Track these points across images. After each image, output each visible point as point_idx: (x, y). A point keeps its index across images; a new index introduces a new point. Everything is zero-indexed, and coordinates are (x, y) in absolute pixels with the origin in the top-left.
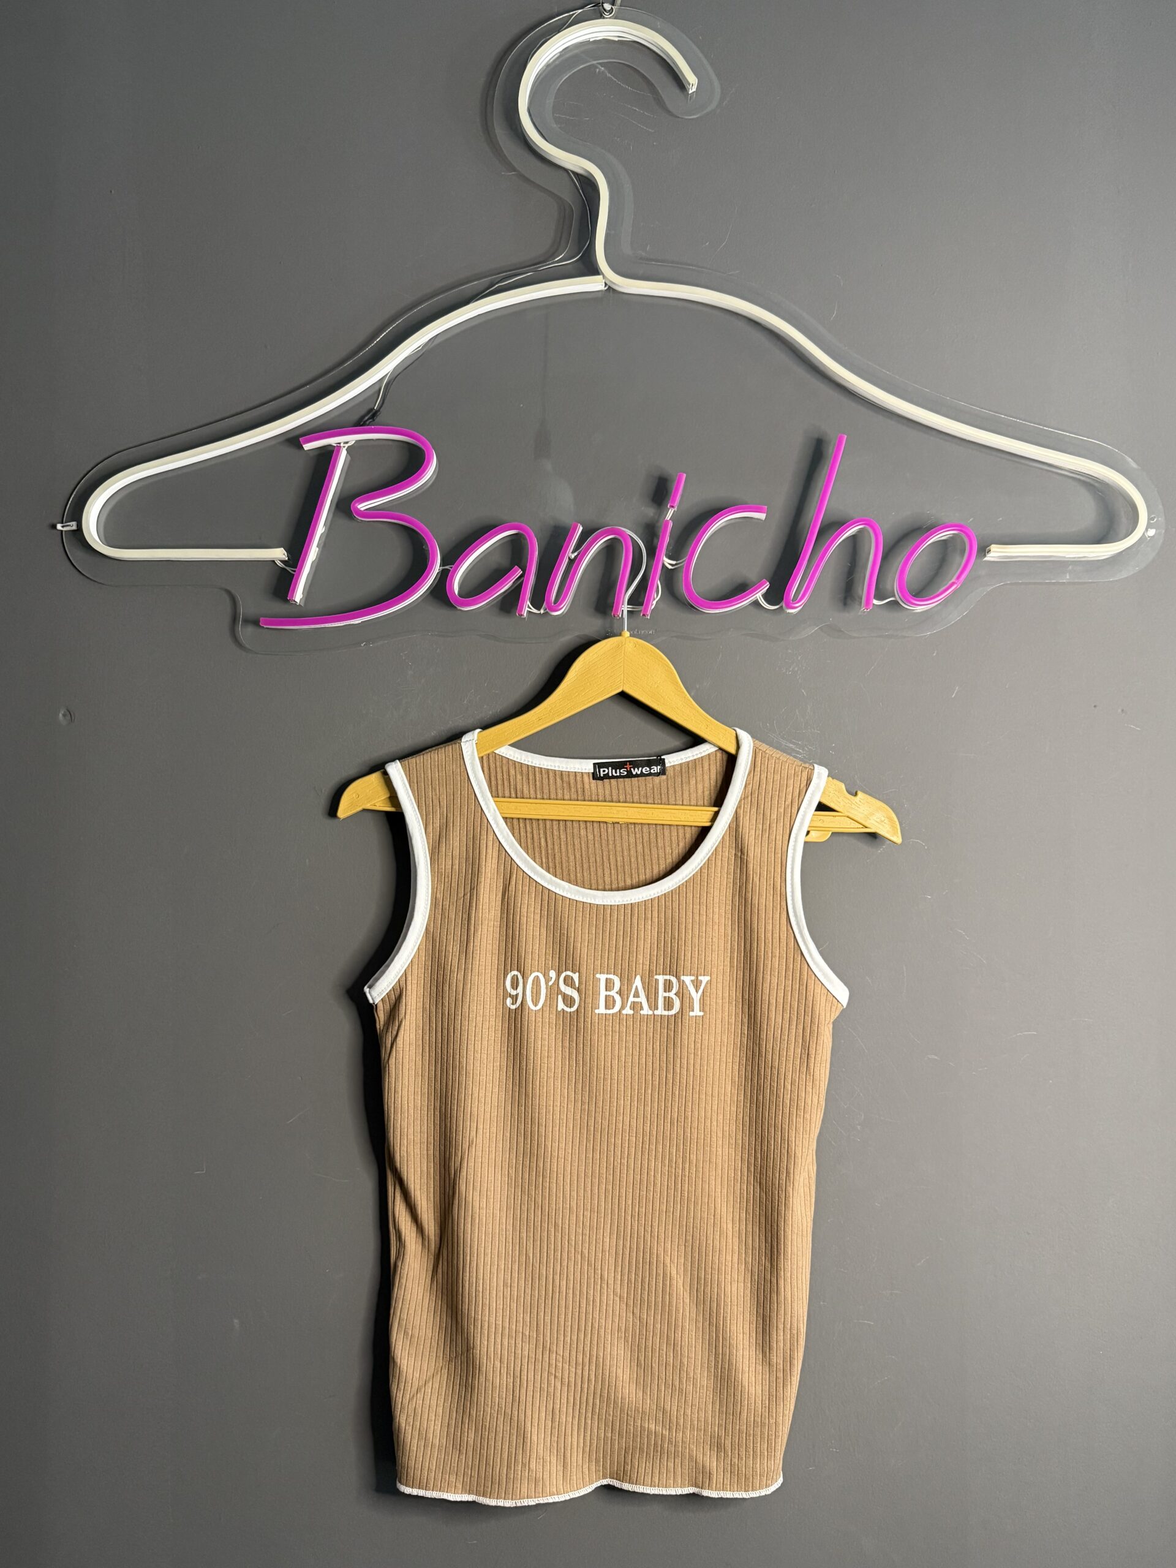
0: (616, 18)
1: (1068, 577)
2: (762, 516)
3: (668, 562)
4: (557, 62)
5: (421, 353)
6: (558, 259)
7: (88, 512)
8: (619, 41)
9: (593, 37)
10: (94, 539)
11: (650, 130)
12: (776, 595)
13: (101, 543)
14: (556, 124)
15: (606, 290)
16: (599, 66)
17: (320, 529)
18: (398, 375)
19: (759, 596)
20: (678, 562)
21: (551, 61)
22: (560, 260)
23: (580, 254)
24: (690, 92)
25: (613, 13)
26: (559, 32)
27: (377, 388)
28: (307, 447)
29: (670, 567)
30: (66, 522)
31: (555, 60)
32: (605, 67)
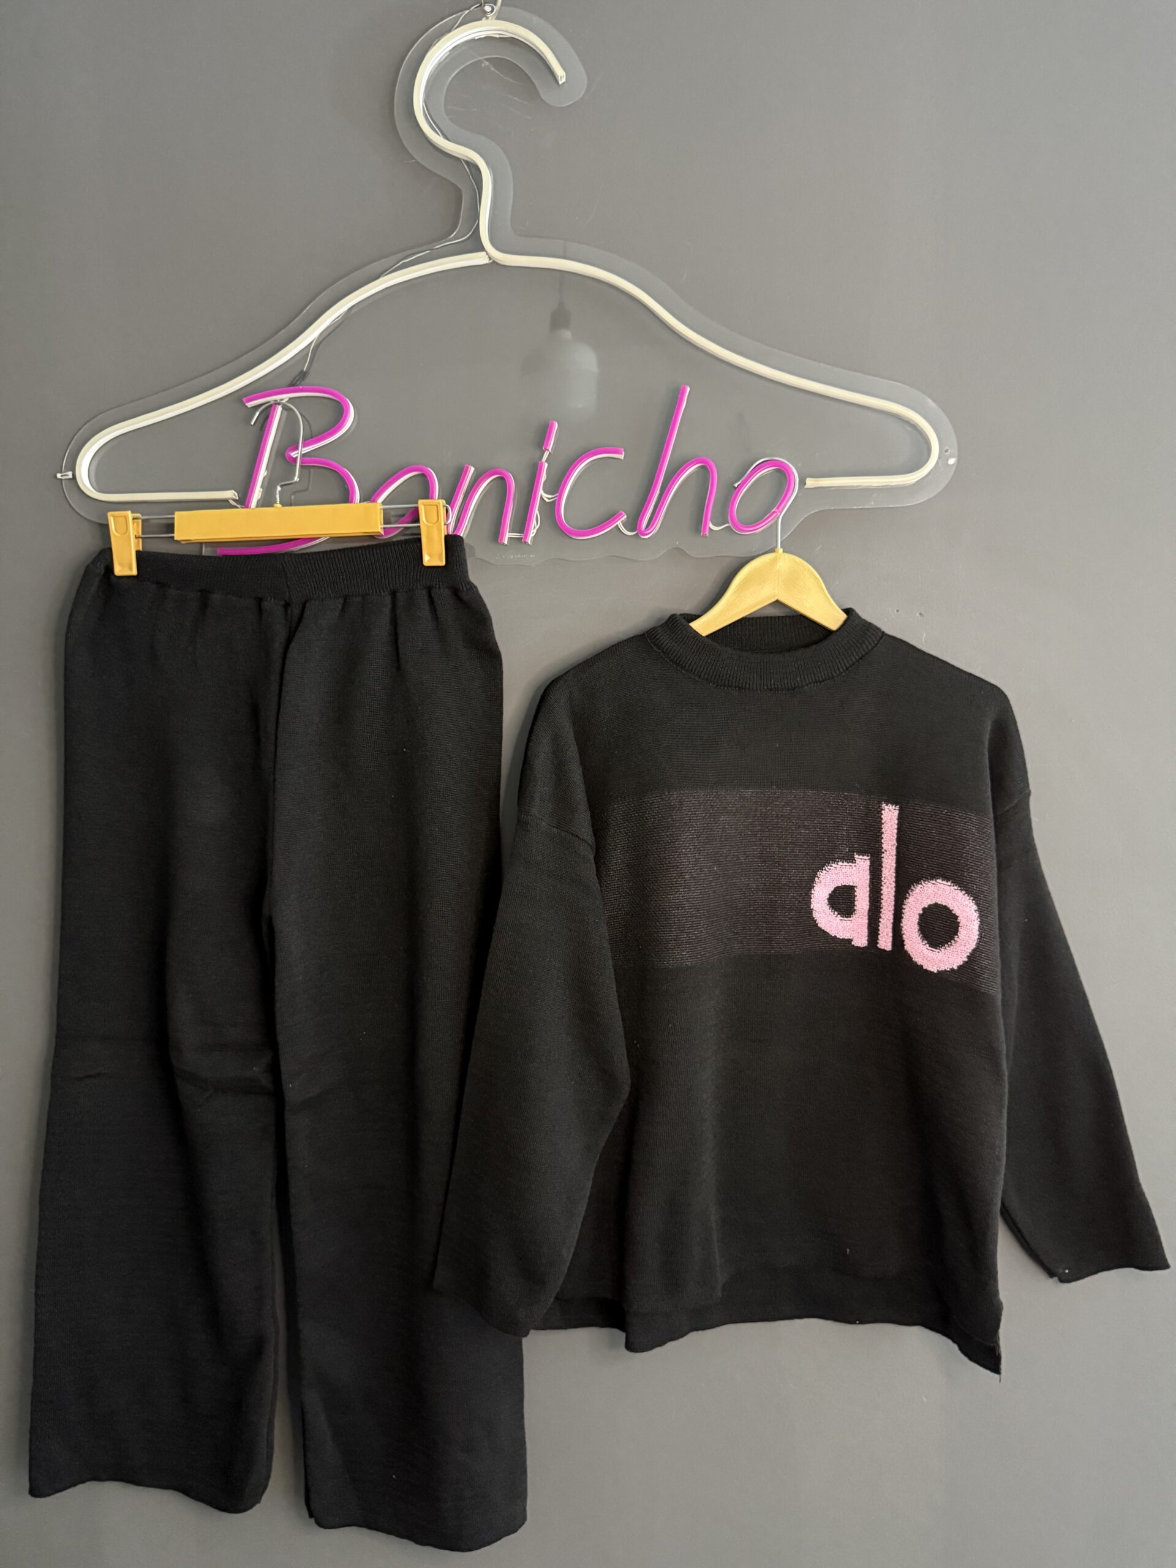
0: (498, 18)
1: (873, 503)
2: (622, 457)
3: (545, 496)
4: (448, 60)
5: (340, 322)
6: (449, 238)
7: (80, 466)
8: (500, 38)
9: (477, 36)
10: (87, 488)
11: (529, 118)
12: (633, 524)
13: (93, 490)
14: (447, 115)
15: (491, 263)
16: (485, 62)
17: (263, 473)
18: (323, 340)
19: (619, 523)
20: (554, 496)
21: (443, 59)
22: (453, 240)
23: (470, 231)
24: (560, 83)
25: (494, 12)
26: (449, 31)
27: (305, 352)
28: (250, 404)
29: (547, 500)
30: (64, 472)
31: (445, 58)
32: (490, 62)
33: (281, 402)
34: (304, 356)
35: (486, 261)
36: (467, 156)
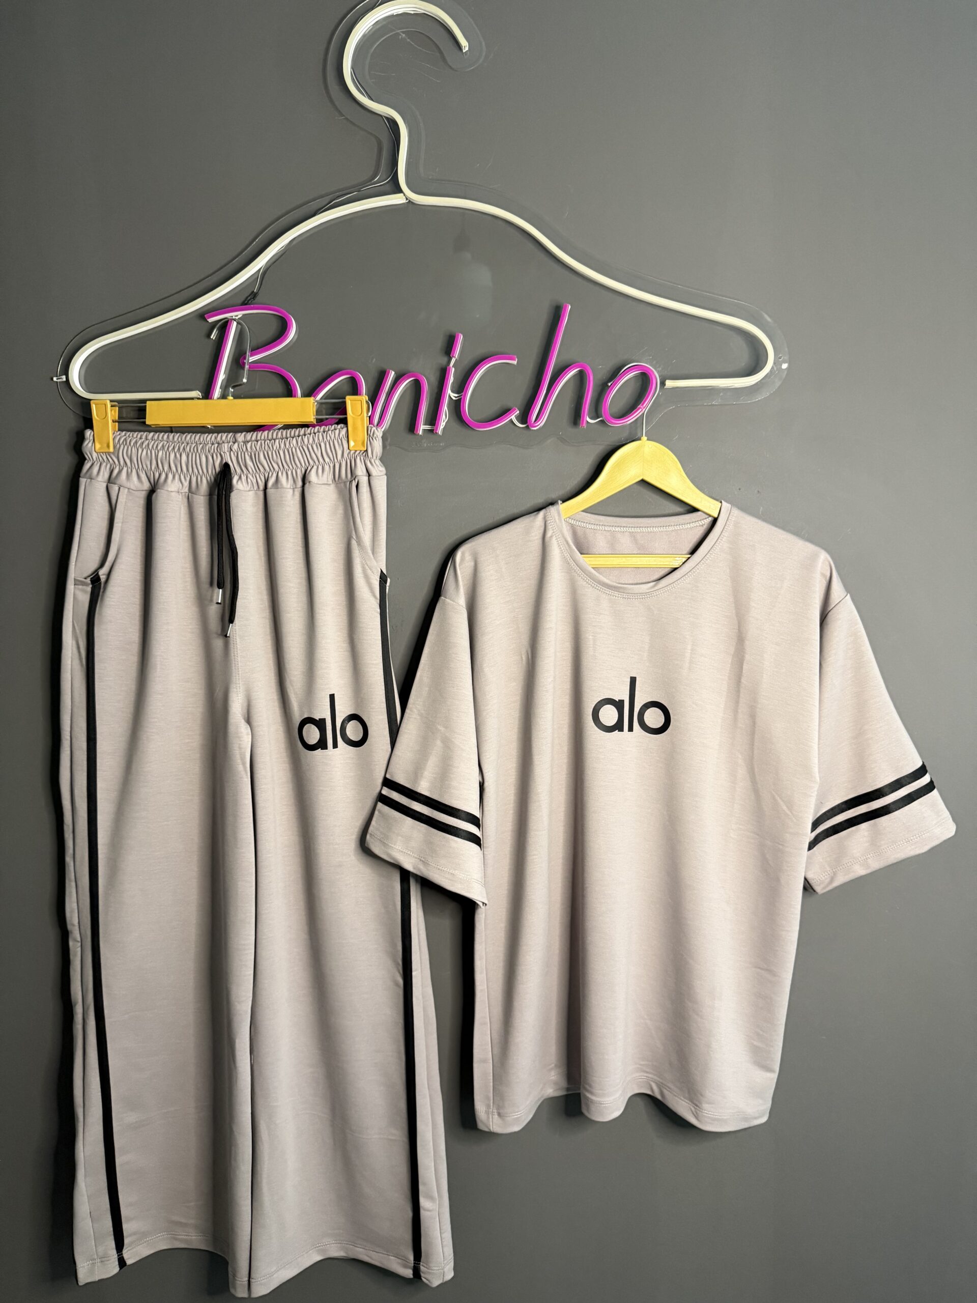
1: (720, 401)
2: (515, 362)
4: (371, 33)
5: (284, 251)
6: (373, 181)
7: (71, 371)
8: (414, 14)
9: (395, 12)
10: (78, 388)
11: (438, 81)
13: (83, 390)
14: (370, 78)
15: (408, 202)
16: (402, 34)
17: (222, 376)
18: (269, 268)
19: (513, 417)
20: (459, 395)
21: (367, 32)
22: (376, 184)
23: (390, 176)
26: (373, 8)
27: (257, 276)
28: (211, 320)
29: (454, 398)
30: (60, 376)
31: (369, 31)
32: (406, 35)
33: (237, 318)
34: (254, 281)
35: (404, 201)
36: (387, 114)
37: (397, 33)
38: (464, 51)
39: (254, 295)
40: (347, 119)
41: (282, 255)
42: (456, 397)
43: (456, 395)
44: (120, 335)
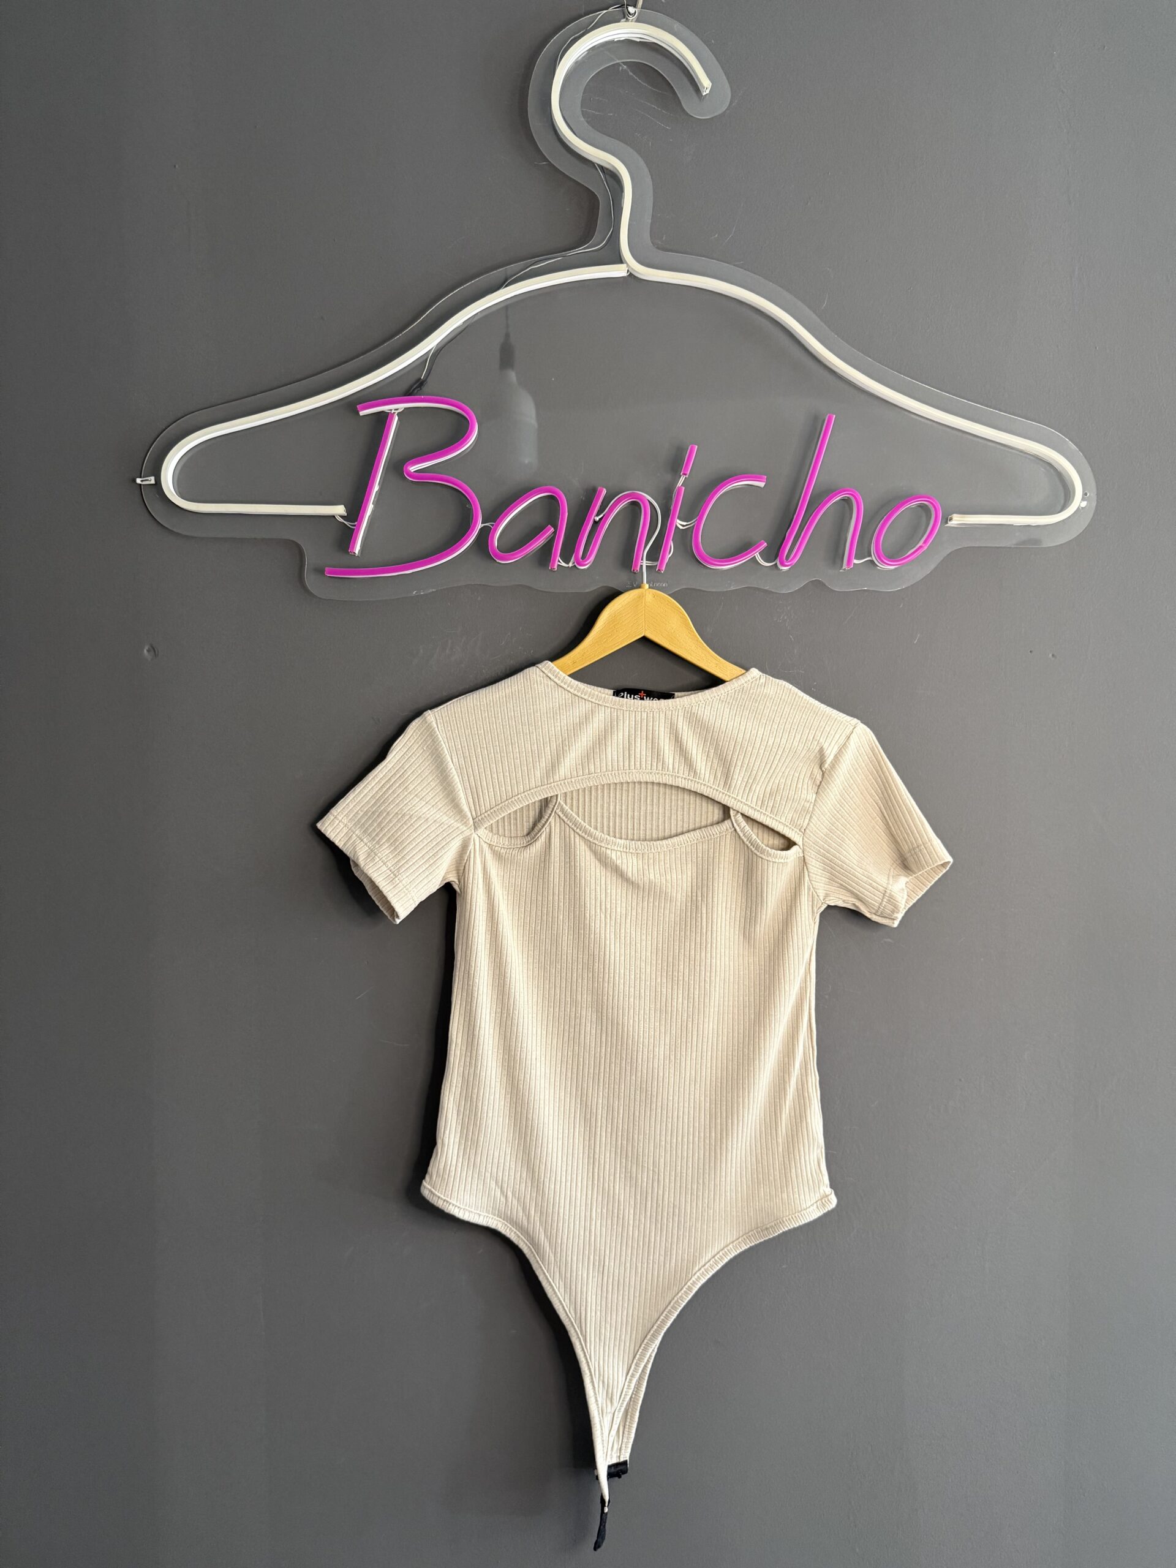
0: (638, 21)
1: (1014, 542)
2: (762, 484)
3: (679, 523)
4: (586, 59)
5: (464, 329)
6: (583, 247)
7: (167, 469)
8: (640, 41)
9: (616, 38)
10: (172, 493)
11: (667, 128)
12: (771, 554)
13: (177, 497)
14: (584, 119)
15: (630, 276)
16: (622, 64)
17: (376, 488)
18: (439, 351)
19: (756, 554)
20: (690, 523)
21: (580, 58)
22: (587, 249)
23: (606, 241)
25: (636, 15)
28: (362, 413)
29: (681, 527)
30: (144, 477)
31: (583, 58)
32: (628, 66)
33: (397, 412)
34: (421, 363)
35: (624, 274)
36: (605, 161)
37: (618, 64)
38: (704, 94)
39: (420, 384)
40: (550, 165)
41: (460, 334)
42: (683, 526)
43: (685, 523)
44: (233, 427)
